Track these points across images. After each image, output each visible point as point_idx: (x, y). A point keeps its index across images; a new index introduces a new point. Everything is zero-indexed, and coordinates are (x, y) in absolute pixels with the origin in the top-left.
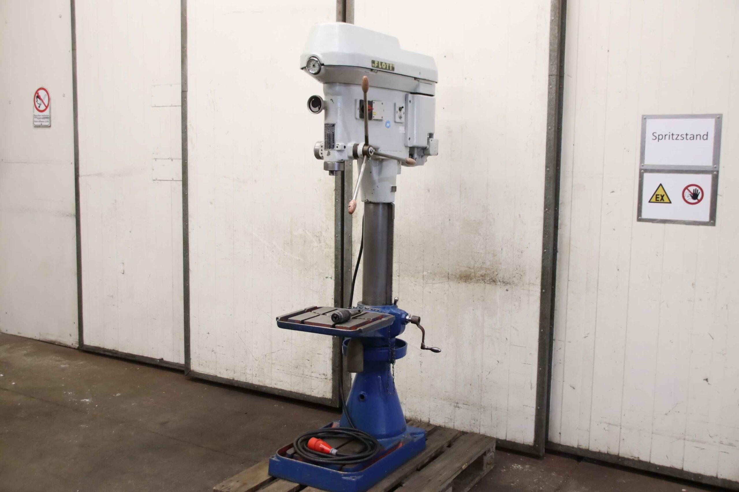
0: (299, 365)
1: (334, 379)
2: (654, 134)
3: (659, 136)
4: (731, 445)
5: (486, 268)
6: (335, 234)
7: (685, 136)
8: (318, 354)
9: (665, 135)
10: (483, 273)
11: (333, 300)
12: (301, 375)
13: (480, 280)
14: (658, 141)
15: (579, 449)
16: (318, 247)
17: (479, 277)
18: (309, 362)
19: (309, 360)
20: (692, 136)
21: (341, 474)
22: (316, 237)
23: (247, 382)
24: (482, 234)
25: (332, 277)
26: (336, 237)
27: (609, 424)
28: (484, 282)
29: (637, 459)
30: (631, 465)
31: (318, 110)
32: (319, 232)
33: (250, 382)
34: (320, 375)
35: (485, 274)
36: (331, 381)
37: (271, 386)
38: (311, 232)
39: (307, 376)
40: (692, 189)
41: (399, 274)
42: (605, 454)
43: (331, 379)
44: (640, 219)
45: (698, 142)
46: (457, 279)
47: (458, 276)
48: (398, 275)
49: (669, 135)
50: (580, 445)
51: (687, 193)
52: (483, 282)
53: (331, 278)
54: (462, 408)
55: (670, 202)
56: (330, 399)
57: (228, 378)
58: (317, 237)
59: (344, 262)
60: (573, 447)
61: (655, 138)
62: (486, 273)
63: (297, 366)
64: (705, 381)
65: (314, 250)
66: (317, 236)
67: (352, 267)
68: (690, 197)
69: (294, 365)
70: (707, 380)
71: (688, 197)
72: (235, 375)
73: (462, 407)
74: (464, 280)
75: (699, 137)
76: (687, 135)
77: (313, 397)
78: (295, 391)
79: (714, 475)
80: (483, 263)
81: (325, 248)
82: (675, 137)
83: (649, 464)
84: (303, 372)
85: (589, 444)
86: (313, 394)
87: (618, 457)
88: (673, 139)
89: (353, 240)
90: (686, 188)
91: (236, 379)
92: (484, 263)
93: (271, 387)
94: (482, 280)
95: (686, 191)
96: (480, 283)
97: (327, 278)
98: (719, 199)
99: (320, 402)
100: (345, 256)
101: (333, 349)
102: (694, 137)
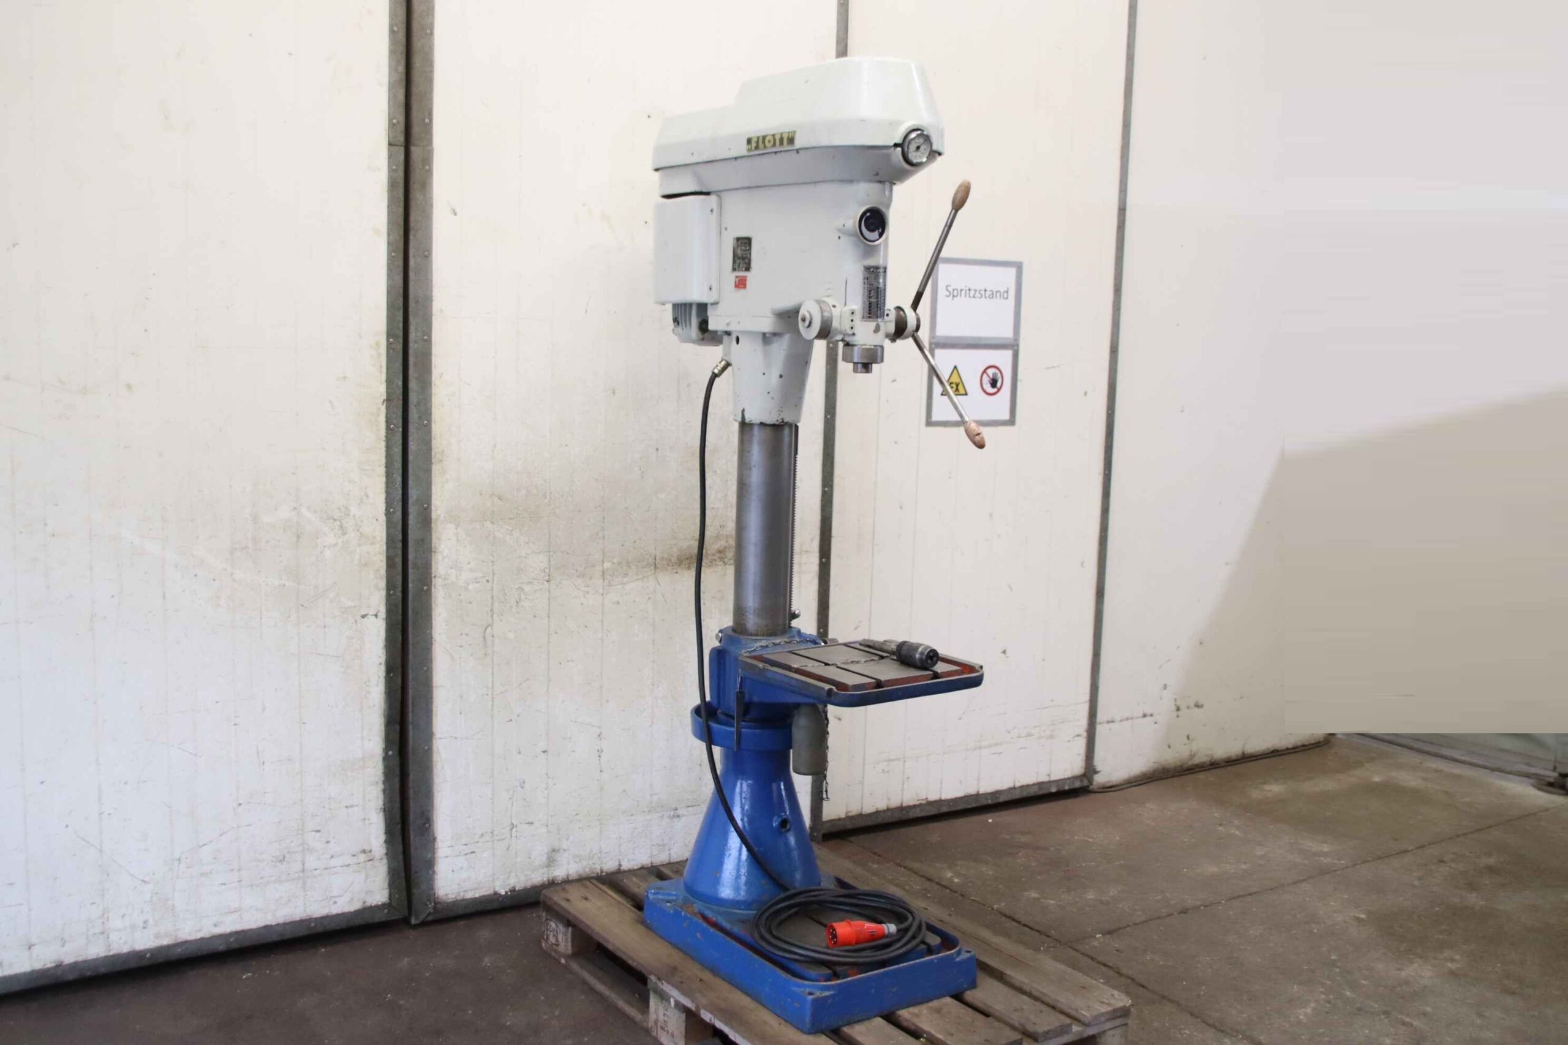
0: (289, 852)
1: (390, 855)
2: (948, 288)
3: (954, 290)
4: (1029, 735)
5: (727, 536)
6: (387, 507)
7: (983, 293)
8: (346, 807)
9: (961, 290)
10: (721, 546)
11: (383, 668)
12: (296, 875)
13: (715, 560)
14: (953, 299)
15: (850, 818)
16: (336, 545)
17: (714, 555)
18: (318, 834)
19: (318, 831)
20: (991, 293)
21: (953, 954)
22: (332, 521)
23: (113, 956)
24: (718, 472)
25: (379, 611)
26: (388, 513)
27: (890, 760)
28: (724, 562)
29: (924, 802)
30: (918, 813)
31: (878, 237)
32: (340, 509)
33: (125, 949)
34: (354, 856)
35: (725, 548)
36: (385, 861)
37: (199, 936)
38: (315, 512)
39: (318, 871)
40: (991, 372)
41: (549, 576)
42: (884, 811)
43: (385, 857)
44: (929, 423)
45: (998, 301)
46: (673, 566)
47: (674, 560)
48: (547, 578)
49: (966, 291)
50: (850, 812)
51: (985, 378)
52: (721, 563)
53: (376, 616)
54: (684, 816)
55: (966, 394)
56: (384, 905)
57: (38, 966)
58: (335, 520)
59: (410, 570)
60: (839, 819)
61: (948, 294)
62: (727, 544)
63: (284, 856)
64: (1003, 655)
65: (328, 553)
66: (335, 517)
67: (433, 579)
68: (989, 385)
69: (273, 857)
70: (1004, 652)
71: (987, 384)
72: (65, 949)
73: (685, 813)
74: (687, 566)
75: (998, 294)
76: (985, 291)
77: (338, 915)
78: (281, 921)
79: (1011, 785)
80: (721, 527)
81: (360, 545)
82: (972, 293)
83: (940, 802)
84: (303, 865)
85: (862, 804)
86: (335, 910)
87: (901, 808)
88: (970, 297)
89: (434, 516)
90: (985, 371)
91: (68, 960)
92: (724, 526)
93: (202, 939)
94: (719, 560)
95: (985, 375)
96: (716, 565)
97: (363, 617)
98: (1019, 384)
99: (359, 921)
100: (411, 556)
101: (384, 784)
102: (993, 294)
